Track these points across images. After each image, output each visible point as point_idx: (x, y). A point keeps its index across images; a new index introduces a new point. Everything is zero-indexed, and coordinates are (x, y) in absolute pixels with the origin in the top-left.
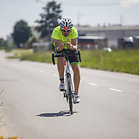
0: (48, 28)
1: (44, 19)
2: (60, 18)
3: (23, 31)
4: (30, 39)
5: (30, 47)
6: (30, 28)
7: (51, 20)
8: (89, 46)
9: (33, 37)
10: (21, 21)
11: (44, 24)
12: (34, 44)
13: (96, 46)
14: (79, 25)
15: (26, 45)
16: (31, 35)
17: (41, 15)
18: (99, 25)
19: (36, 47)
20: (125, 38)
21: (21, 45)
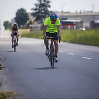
0: (40, 14)
1: (38, 8)
2: (49, 7)
3: (23, 16)
4: (28, 22)
5: (28, 27)
6: (27, 14)
7: (42, 8)
8: (69, 27)
9: (30, 20)
10: (22, 9)
11: (37, 11)
12: (30, 26)
13: (75, 27)
14: (62, 12)
15: (25, 26)
16: (29, 19)
17: (35, 4)
18: (76, 12)
19: (32, 27)
20: (95, 21)
21: (21, 26)
